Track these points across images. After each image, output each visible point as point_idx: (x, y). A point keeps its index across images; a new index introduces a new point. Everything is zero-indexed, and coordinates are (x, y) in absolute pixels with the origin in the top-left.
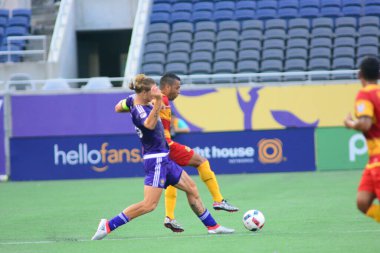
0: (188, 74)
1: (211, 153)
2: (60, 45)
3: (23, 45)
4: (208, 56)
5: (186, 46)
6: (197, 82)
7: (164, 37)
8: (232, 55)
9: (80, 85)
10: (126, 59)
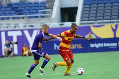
0: (96, 20)
1: (103, 45)
2: (55, 12)
3: (44, 12)
4: (102, 15)
5: (95, 12)
6: (99, 23)
7: (88, 9)
8: (109, 14)
9: (62, 25)
10: (76, 16)
